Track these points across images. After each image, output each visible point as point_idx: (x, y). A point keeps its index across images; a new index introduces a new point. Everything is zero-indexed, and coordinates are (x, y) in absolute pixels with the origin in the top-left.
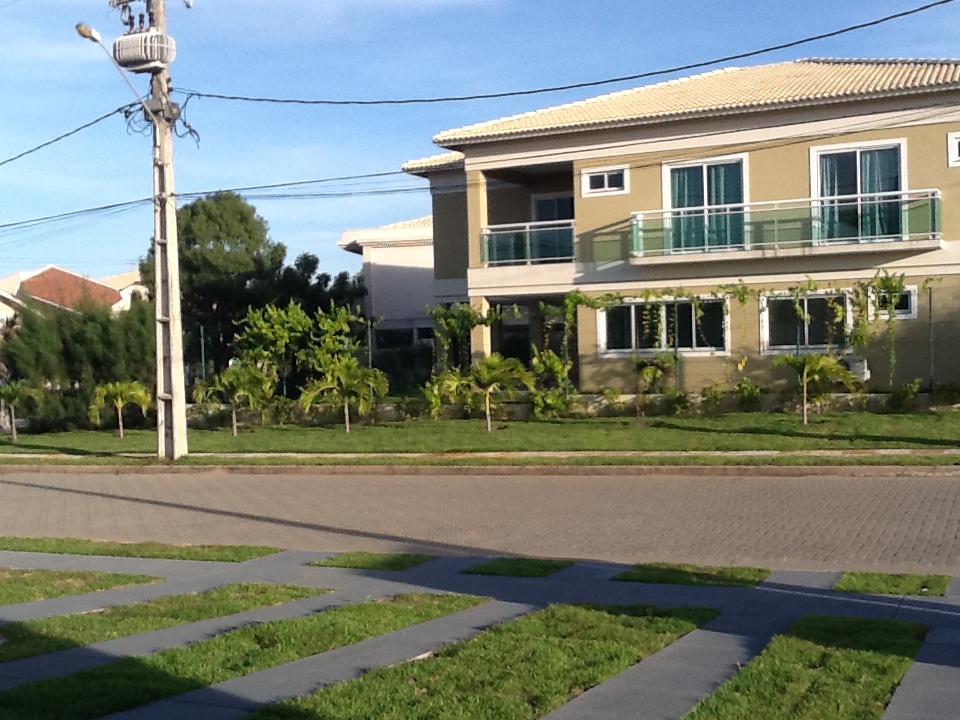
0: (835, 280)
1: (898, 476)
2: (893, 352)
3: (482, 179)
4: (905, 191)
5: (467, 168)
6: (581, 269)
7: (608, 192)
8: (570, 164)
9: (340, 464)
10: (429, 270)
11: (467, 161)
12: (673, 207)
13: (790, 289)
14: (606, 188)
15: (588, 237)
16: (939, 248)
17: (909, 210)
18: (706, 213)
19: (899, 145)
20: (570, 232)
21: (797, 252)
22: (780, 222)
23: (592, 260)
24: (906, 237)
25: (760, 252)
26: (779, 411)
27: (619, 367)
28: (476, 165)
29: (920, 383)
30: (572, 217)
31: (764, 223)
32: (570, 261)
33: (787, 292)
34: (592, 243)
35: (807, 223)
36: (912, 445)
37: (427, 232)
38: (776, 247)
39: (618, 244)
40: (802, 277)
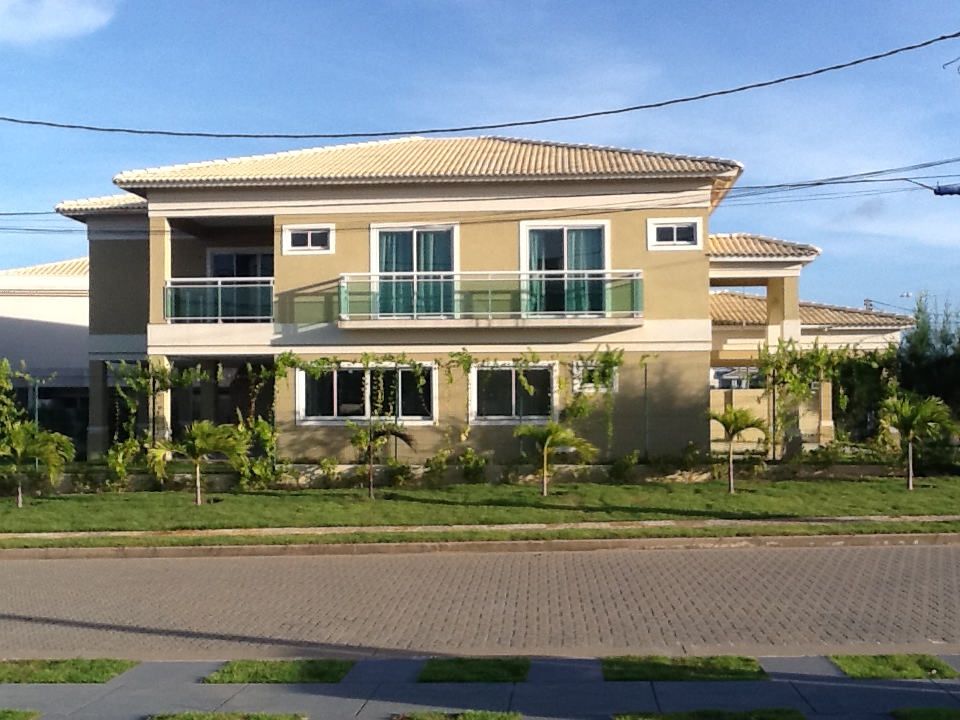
0: (558, 353)
1: (688, 548)
2: (610, 424)
3: (167, 227)
4: (609, 271)
5: (150, 214)
6: (280, 330)
7: (311, 251)
8: (271, 218)
9: (52, 546)
10: (85, 327)
11: (151, 206)
12: (381, 271)
13: (514, 360)
14: (309, 246)
15: (288, 297)
16: (640, 326)
17: (612, 288)
18: (415, 280)
19: (603, 226)
20: (269, 290)
21: (511, 323)
22: (494, 292)
23: (292, 321)
24: (608, 314)
25: (474, 321)
26: (506, 482)
27: (320, 435)
28: (160, 212)
29: (638, 455)
30: (271, 274)
31: (473, 293)
32: (268, 321)
33: (511, 363)
34: (292, 303)
35: (517, 294)
36: (671, 516)
37: (83, 282)
38: (490, 317)
39: (321, 306)
40: (523, 348)
